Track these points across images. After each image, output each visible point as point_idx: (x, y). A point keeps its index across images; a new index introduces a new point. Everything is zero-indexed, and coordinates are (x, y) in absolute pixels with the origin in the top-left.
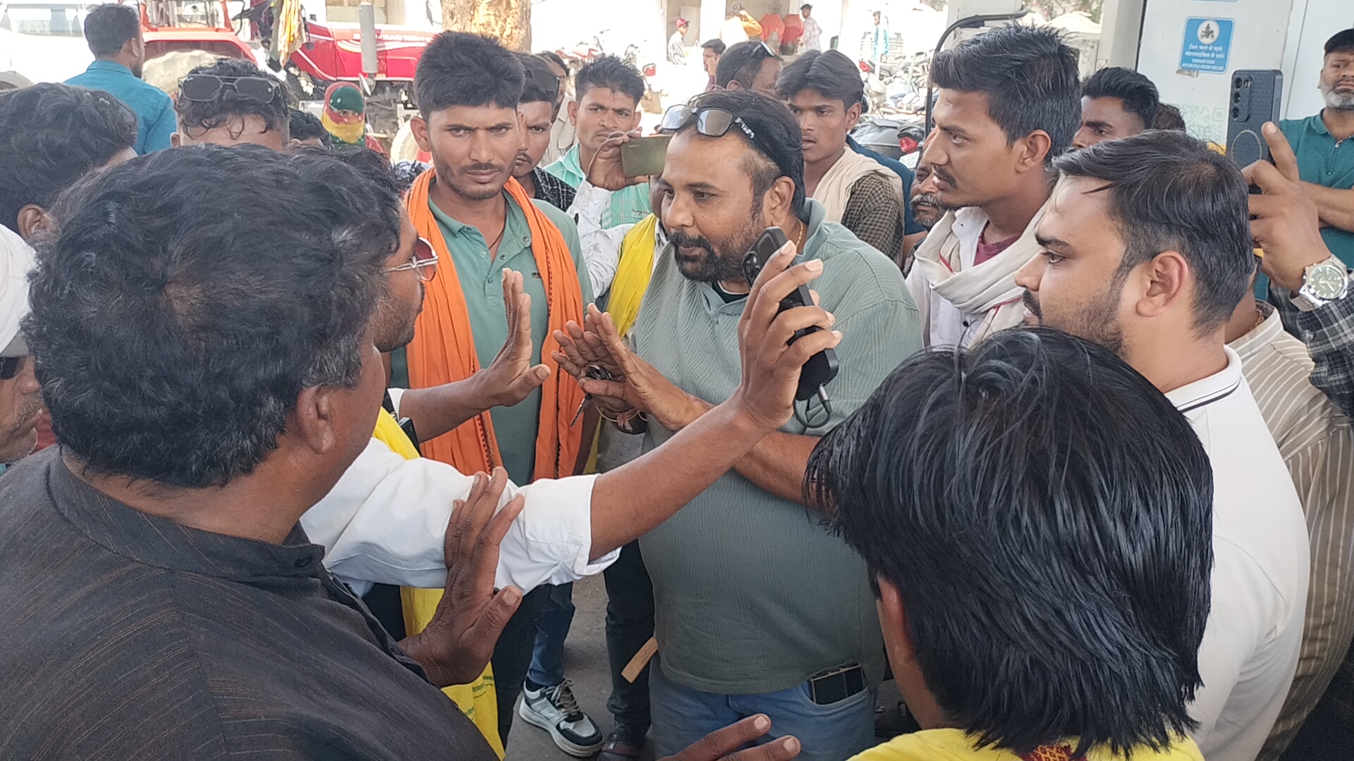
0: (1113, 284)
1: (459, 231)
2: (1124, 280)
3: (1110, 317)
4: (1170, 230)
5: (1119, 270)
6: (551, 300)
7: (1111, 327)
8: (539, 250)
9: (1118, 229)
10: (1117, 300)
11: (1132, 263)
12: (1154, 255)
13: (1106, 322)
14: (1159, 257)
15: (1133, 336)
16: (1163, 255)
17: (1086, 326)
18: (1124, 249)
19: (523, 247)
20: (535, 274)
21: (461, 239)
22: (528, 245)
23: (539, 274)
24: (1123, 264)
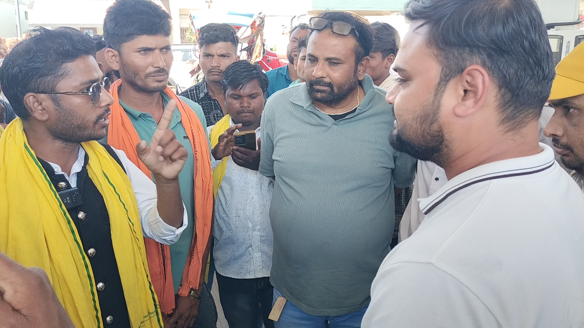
0: (436, 95)
1: (139, 116)
2: (443, 91)
3: (434, 119)
4: (471, 51)
5: (439, 84)
6: (196, 151)
7: (435, 127)
8: (186, 123)
9: (434, 55)
10: (438, 107)
11: (448, 78)
12: (462, 70)
13: (431, 124)
14: (466, 71)
15: (451, 132)
16: (469, 68)
17: (419, 127)
18: (440, 69)
19: (177, 122)
20: (184, 137)
21: (141, 121)
22: (180, 121)
23: (187, 137)
24: (441, 80)
